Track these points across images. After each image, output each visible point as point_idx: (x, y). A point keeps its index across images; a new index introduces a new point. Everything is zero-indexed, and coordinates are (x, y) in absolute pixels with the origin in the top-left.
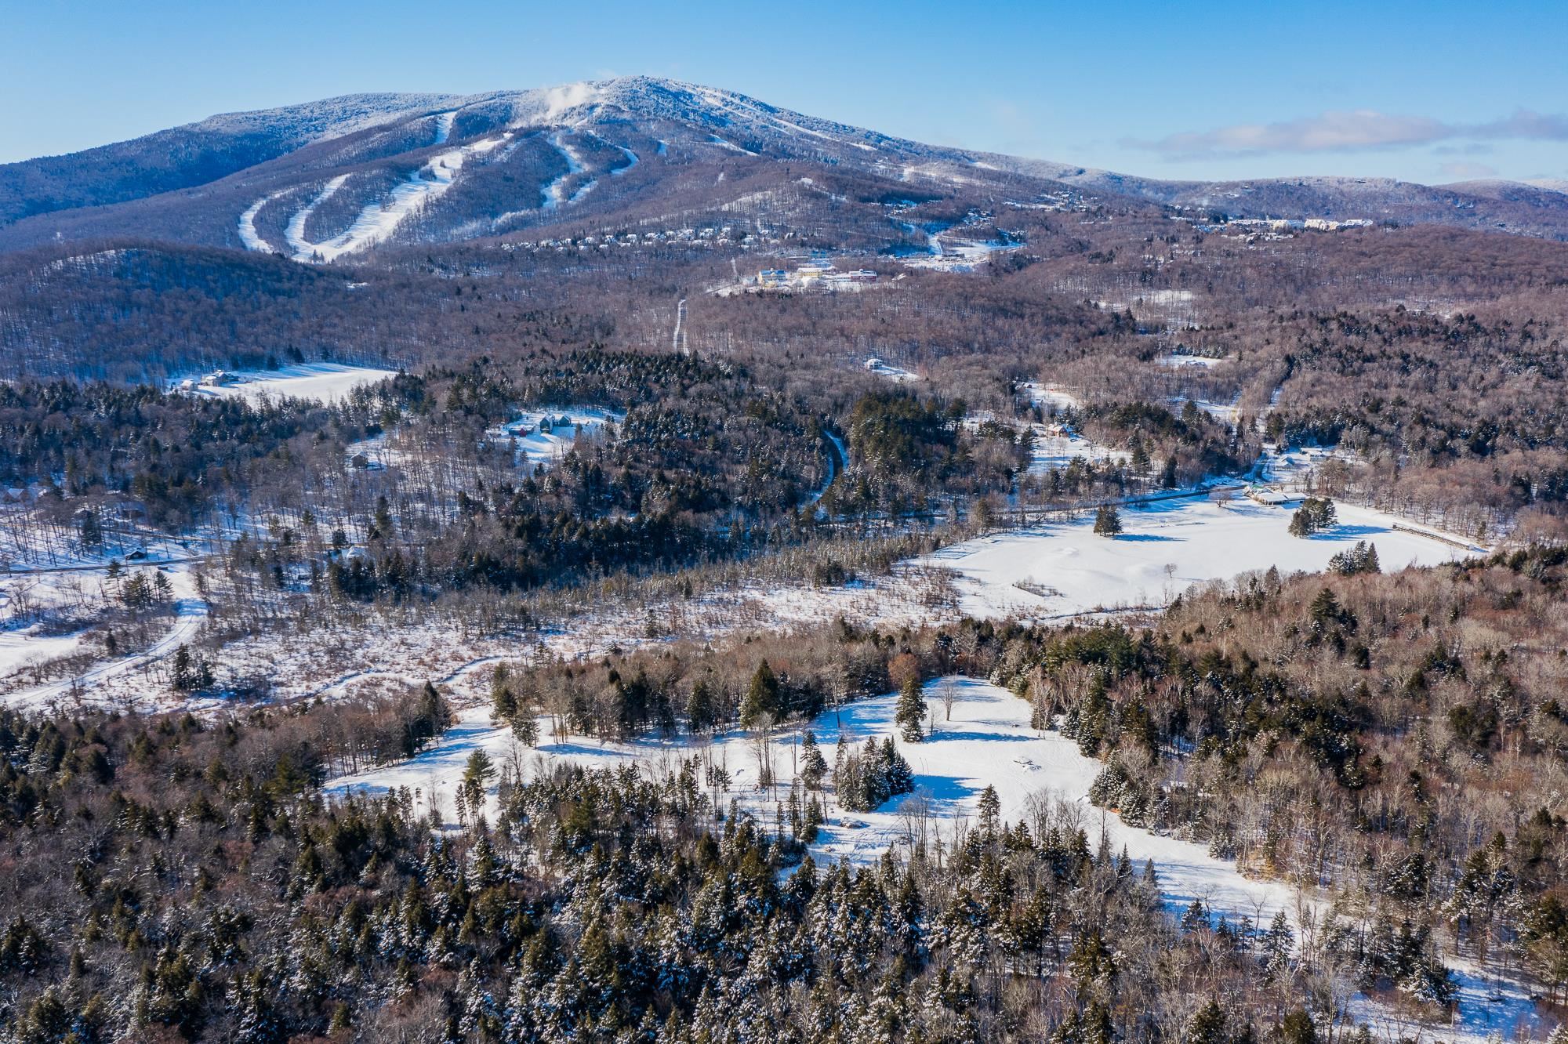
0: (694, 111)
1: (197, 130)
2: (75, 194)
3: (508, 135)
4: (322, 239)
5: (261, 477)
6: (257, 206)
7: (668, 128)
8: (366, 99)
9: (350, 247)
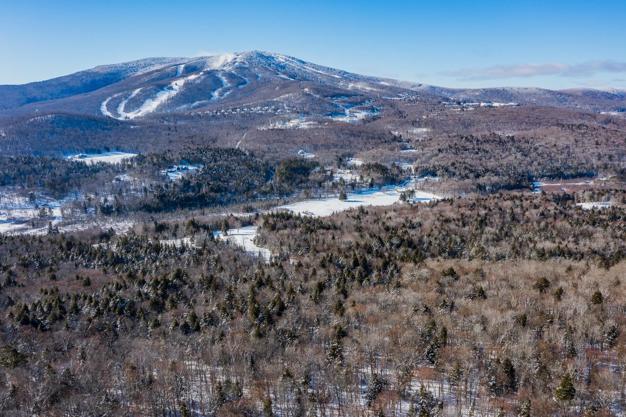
0: (273, 64)
1: (90, 71)
2: (44, 95)
3: (201, 73)
4: (130, 111)
5: (85, 183)
6: (108, 100)
7: (262, 70)
8: (154, 59)
9: (139, 114)
